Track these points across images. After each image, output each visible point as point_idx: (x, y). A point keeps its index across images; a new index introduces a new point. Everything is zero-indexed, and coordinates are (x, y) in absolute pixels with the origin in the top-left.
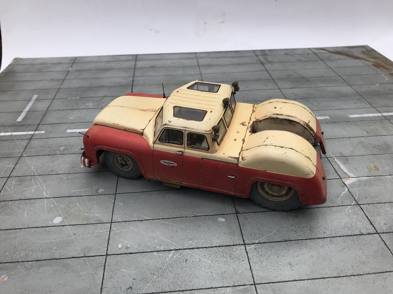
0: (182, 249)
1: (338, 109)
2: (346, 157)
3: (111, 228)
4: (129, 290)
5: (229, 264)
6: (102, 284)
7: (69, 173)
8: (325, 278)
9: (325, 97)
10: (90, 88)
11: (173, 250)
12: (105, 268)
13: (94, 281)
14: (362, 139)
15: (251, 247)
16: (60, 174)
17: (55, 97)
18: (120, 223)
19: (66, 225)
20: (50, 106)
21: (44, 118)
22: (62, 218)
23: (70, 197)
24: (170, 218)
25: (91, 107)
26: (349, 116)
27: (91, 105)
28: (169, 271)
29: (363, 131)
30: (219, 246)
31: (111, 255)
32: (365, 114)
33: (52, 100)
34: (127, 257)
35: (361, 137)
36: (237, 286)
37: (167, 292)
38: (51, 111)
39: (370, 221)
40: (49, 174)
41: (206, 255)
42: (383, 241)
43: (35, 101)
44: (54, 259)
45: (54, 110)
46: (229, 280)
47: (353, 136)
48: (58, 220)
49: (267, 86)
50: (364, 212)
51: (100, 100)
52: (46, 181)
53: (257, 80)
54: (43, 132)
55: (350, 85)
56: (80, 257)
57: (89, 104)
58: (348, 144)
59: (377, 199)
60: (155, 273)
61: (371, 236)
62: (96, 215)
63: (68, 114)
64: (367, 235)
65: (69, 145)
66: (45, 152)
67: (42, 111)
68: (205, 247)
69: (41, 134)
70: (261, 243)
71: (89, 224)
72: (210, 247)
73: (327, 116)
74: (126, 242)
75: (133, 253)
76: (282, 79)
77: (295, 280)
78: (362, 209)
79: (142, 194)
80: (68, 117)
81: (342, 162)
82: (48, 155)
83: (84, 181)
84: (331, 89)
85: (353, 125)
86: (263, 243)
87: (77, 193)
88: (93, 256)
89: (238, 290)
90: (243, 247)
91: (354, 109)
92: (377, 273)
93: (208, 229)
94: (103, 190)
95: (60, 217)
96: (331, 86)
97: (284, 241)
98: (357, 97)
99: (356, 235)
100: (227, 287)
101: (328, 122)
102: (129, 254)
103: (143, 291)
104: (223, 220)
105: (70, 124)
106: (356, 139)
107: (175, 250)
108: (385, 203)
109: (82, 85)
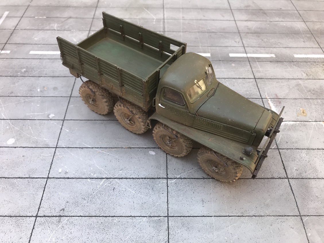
0: (112, 178)
1: (285, 48)
2: (280, 100)
3: (55, 152)
4: (61, 212)
5: (150, 195)
6: (40, 205)
7: (26, 96)
8: (230, 216)
9: (276, 33)
10: (57, 8)
11: (105, 178)
12: (44, 189)
13: (34, 201)
14: (300, 82)
15: (172, 181)
16: (18, 96)
17: (23, 15)
18: (64, 148)
19: (17, 147)
20: (19, 24)
21: (11, 37)
22: (15, 140)
23: (25, 119)
24: (107, 148)
25: (55, 28)
26: (294, 56)
27: (55, 26)
28: (98, 197)
29: (303, 73)
30: (145, 178)
31: (52, 178)
32: (310, 54)
33: (20, 18)
34: (65, 181)
35: (300, 79)
36: (153, 216)
37: (93, 216)
38: (18, 29)
39: (284, 166)
40: (9, 95)
41: (132, 185)
42: (290, 186)
43: (5, 18)
44: (4, 178)
45: (21, 29)
46: (147, 210)
47: (292, 78)
48: (11, 142)
49: (223, 17)
50: (281, 157)
51: (65, 21)
52: (5, 102)
53: (216, 9)
54: (8, 52)
55: (304, 22)
56: (25, 178)
57: (53, 25)
58: (285, 86)
59: (296, 145)
60: (86, 198)
61: (280, 180)
62: (45, 139)
63: (33, 34)
64: (278, 179)
65: (30, 67)
66: (8, 72)
67: (10, 29)
68: (133, 178)
69: (7, 54)
70: (181, 179)
71: (37, 147)
72: (136, 178)
73: (273, 54)
74: (66, 167)
75: (70, 178)
76: (239, 10)
77: (204, 216)
78: (280, 153)
79: (87, 122)
80: (33, 38)
81: (275, 105)
82: (10, 76)
83: (38, 105)
84: (285, 25)
85: (296, 66)
86: (184, 178)
87: (31, 117)
88: (36, 178)
89: (153, 221)
90: (165, 181)
91: (301, 48)
92: (277, 216)
93: (138, 161)
94: (54, 116)
95: (13, 139)
96: (285, 21)
97: (202, 179)
98: (308, 35)
99: (268, 178)
100: (144, 217)
101: (272, 61)
102: (67, 178)
103: (73, 213)
104: (153, 153)
105: (34, 45)
106: (294, 81)
107: (106, 178)
108: (303, 149)
109: (51, 4)
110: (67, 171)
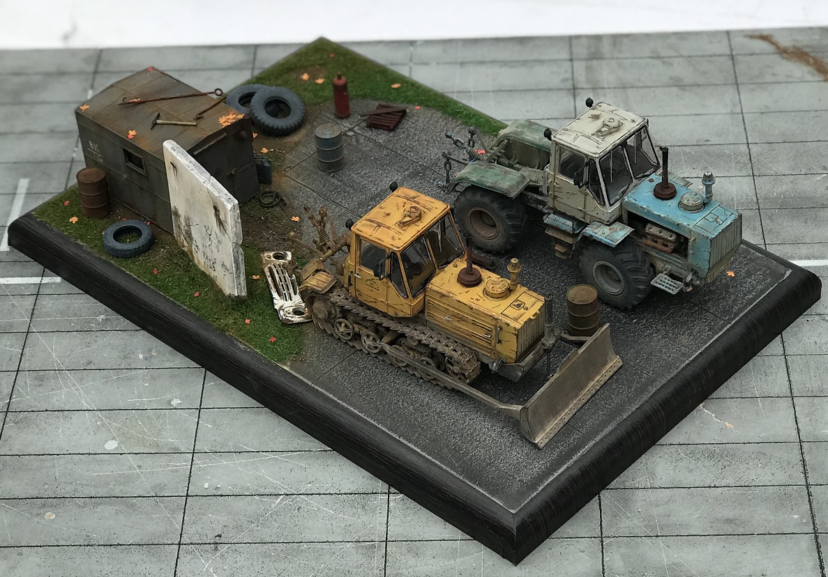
0: (296, 494)
3: (192, 460)
4: (217, 538)
5: (359, 516)
7: (119, 369)
11: (283, 494)
12: (184, 512)
13: (171, 525)
15: (397, 497)
16: (103, 369)
18: (207, 453)
19: (125, 453)
22: (117, 442)
23: (126, 409)
24: (285, 451)
28: (273, 519)
30: (351, 494)
31: (194, 496)
34: (217, 499)
36: (362, 541)
37: (267, 543)
40: (85, 368)
43: (26, 198)
46: (354, 534)
48: (111, 445)
52: (81, 380)
54: (58, 280)
56: (149, 496)
60: (254, 521)
62: (170, 440)
66: (71, 323)
68: (330, 494)
69: (54, 283)
71: (160, 453)
72: (336, 494)
74: (215, 480)
75: (225, 496)
82: (77, 331)
83: (146, 384)
87: (137, 405)
88: (168, 496)
90: (385, 496)
93: (339, 470)
94: (180, 402)
95: (114, 441)
100: (348, 541)
102: (219, 496)
103: (236, 539)
110: (219, 486)
